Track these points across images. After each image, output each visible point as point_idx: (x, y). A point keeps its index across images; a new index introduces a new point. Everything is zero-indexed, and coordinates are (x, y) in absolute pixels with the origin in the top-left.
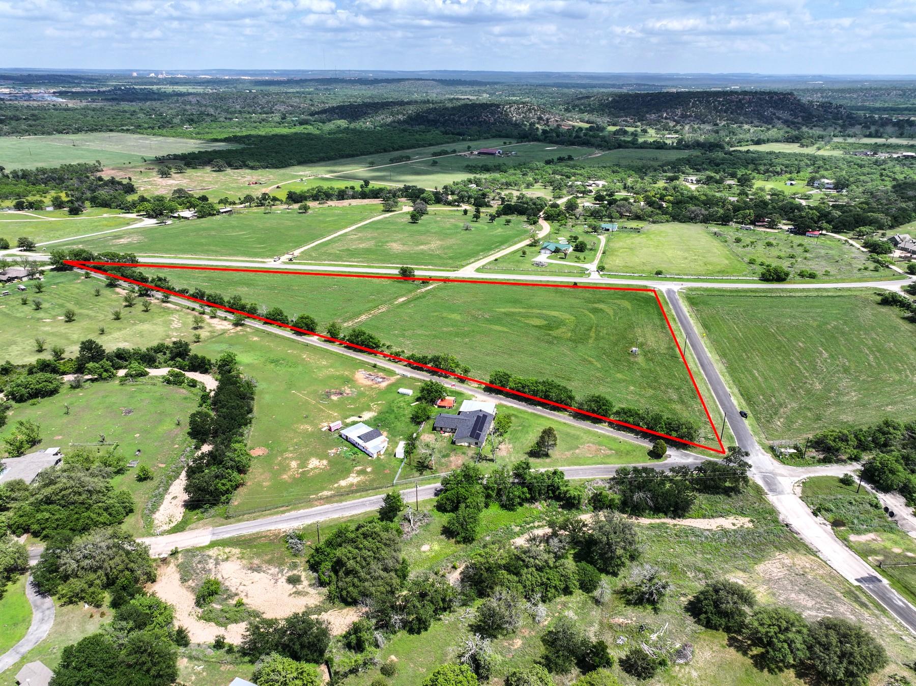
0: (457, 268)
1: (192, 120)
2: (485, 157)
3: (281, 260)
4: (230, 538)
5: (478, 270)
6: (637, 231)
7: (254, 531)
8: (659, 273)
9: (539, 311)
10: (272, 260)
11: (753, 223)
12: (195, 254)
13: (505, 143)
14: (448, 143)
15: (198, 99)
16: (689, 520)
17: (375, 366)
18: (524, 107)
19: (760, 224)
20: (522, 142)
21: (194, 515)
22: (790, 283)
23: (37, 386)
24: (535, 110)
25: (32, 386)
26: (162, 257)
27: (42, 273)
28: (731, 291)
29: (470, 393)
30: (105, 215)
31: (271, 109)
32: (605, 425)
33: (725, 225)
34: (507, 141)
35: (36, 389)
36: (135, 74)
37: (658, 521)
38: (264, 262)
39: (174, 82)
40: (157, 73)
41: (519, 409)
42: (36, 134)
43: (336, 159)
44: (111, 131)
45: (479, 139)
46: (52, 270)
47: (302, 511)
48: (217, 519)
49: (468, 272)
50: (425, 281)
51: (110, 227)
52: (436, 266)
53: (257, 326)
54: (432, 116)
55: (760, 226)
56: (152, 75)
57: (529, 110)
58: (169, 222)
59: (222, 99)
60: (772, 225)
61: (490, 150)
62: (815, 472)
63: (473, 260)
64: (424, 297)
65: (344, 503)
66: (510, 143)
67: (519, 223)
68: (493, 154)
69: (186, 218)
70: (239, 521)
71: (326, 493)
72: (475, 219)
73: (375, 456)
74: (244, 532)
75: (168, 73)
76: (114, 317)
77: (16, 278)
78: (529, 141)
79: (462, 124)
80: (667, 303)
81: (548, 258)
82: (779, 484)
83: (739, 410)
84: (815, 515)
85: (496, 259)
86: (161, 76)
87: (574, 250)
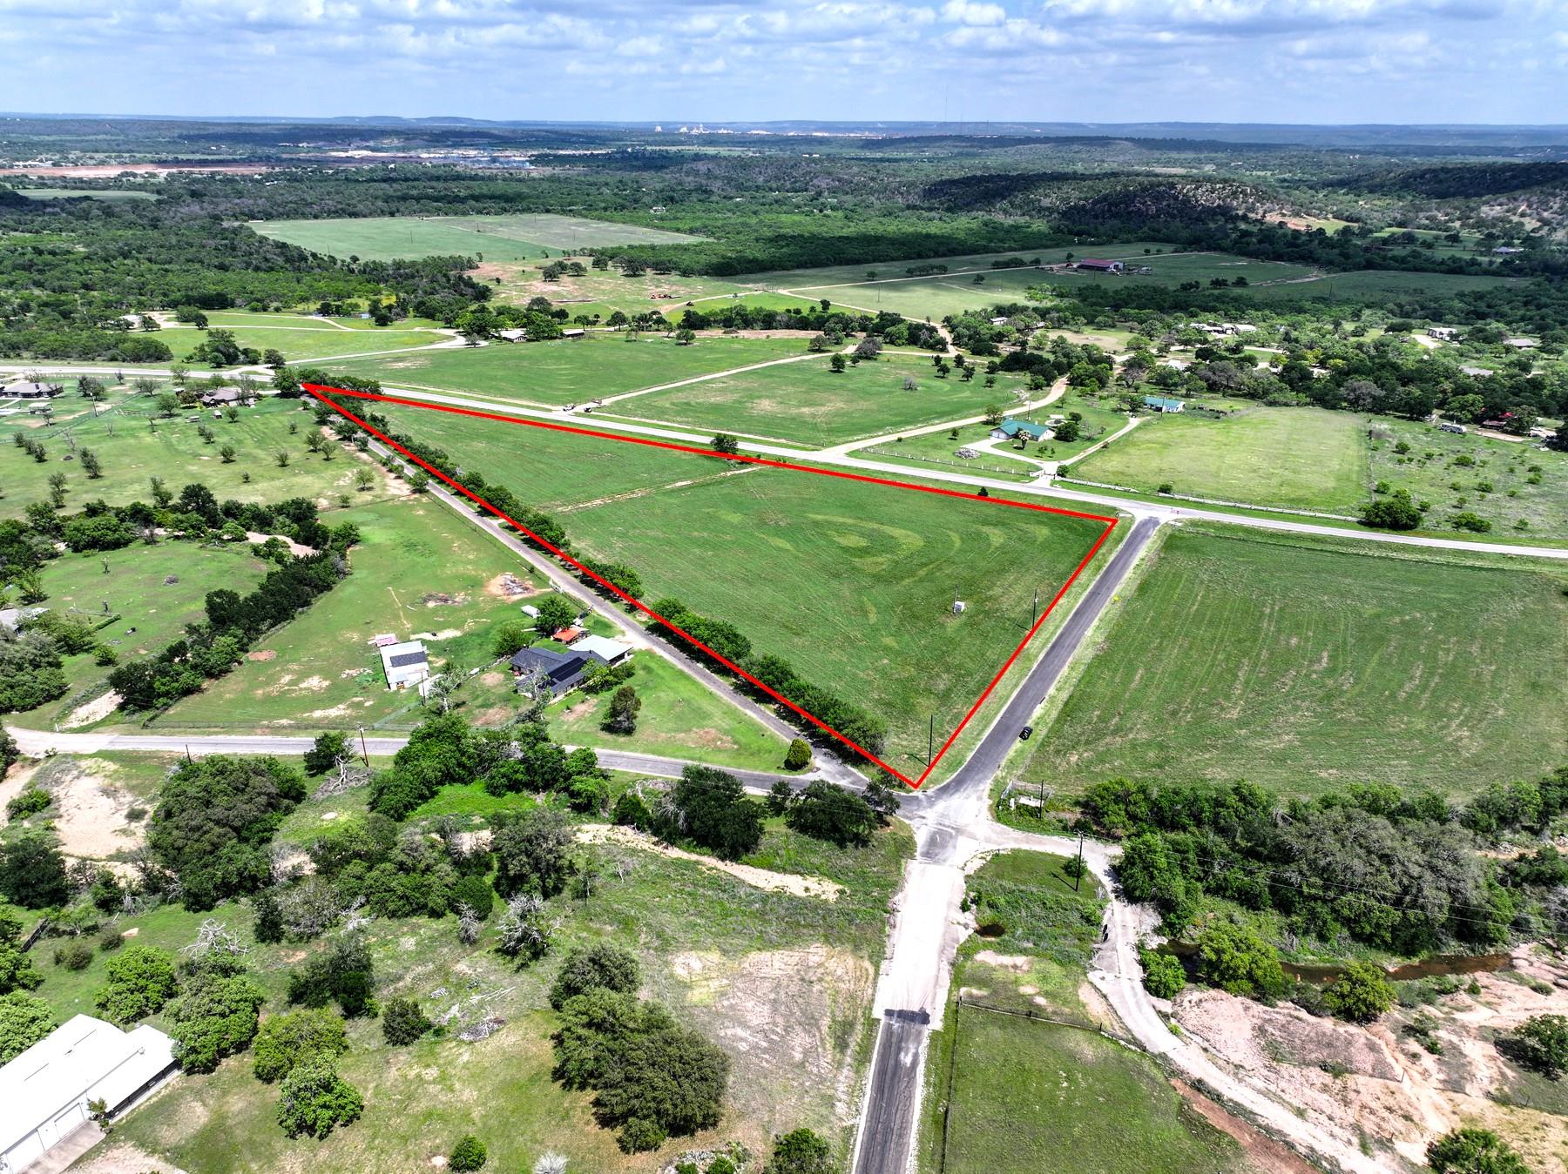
0: (819, 445)
1: (672, 199)
2: (1086, 273)
3: (575, 410)
4: (123, 751)
5: (851, 454)
6: (1217, 415)
7: (154, 748)
8: (1165, 489)
9: (876, 526)
10: (562, 408)
11: (1478, 420)
12: (470, 391)
13: (1147, 251)
14: (1046, 247)
15: (710, 166)
16: (745, 867)
17: (532, 570)
18: (1224, 188)
19: (1495, 423)
20: (1185, 250)
21: (119, 717)
22: (1417, 535)
23: (95, 534)
24: (1246, 195)
25: (88, 532)
26: (425, 391)
27: (259, 397)
28: (1273, 535)
29: (623, 628)
30: (417, 329)
31: (807, 183)
32: (769, 710)
33: (1418, 419)
34: (1153, 247)
35: (93, 537)
36: (659, 129)
37: (694, 857)
38: (550, 410)
39: (711, 140)
40: (691, 126)
41: (665, 661)
42: (446, 214)
43: (827, 265)
44: (548, 211)
45: (1109, 242)
46: (277, 395)
47: (233, 737)
48: (132, 727)
49: (835, 456)
50: (746, 461)
51: (406, 344)
52: (792, 440)
53: (441, 497)
54: (1048, 200)
55: (1491, 427)
56: (684, 130)
57: (1234, 193)
58: (483, 343)
59: (744, 168)
60: (1519, 429)
61: (1101, 264)
62: (1040, 843)
63: (863, 436)
64: (721, 483)
65: (291, 738)
66: (1159, 251)
67: (1015, 384)
68: (1104, 269)
69: (511, 340)
70: (153, 734)
71: (284, 722)
72: (941, 374)
73: (394, 687)
74: (143, 748)
75: (706, 126)
76: (279, 463)
77: (223, 401)
78: (1202, 250)
79: (1096, 217)
80: (1121, 539)
81: (994, 446)
82: (950, 849)
83: (1027, 725)
84: (964, 908)
85: (900, 440)
86: (695, 132)
87: (1056, 438)
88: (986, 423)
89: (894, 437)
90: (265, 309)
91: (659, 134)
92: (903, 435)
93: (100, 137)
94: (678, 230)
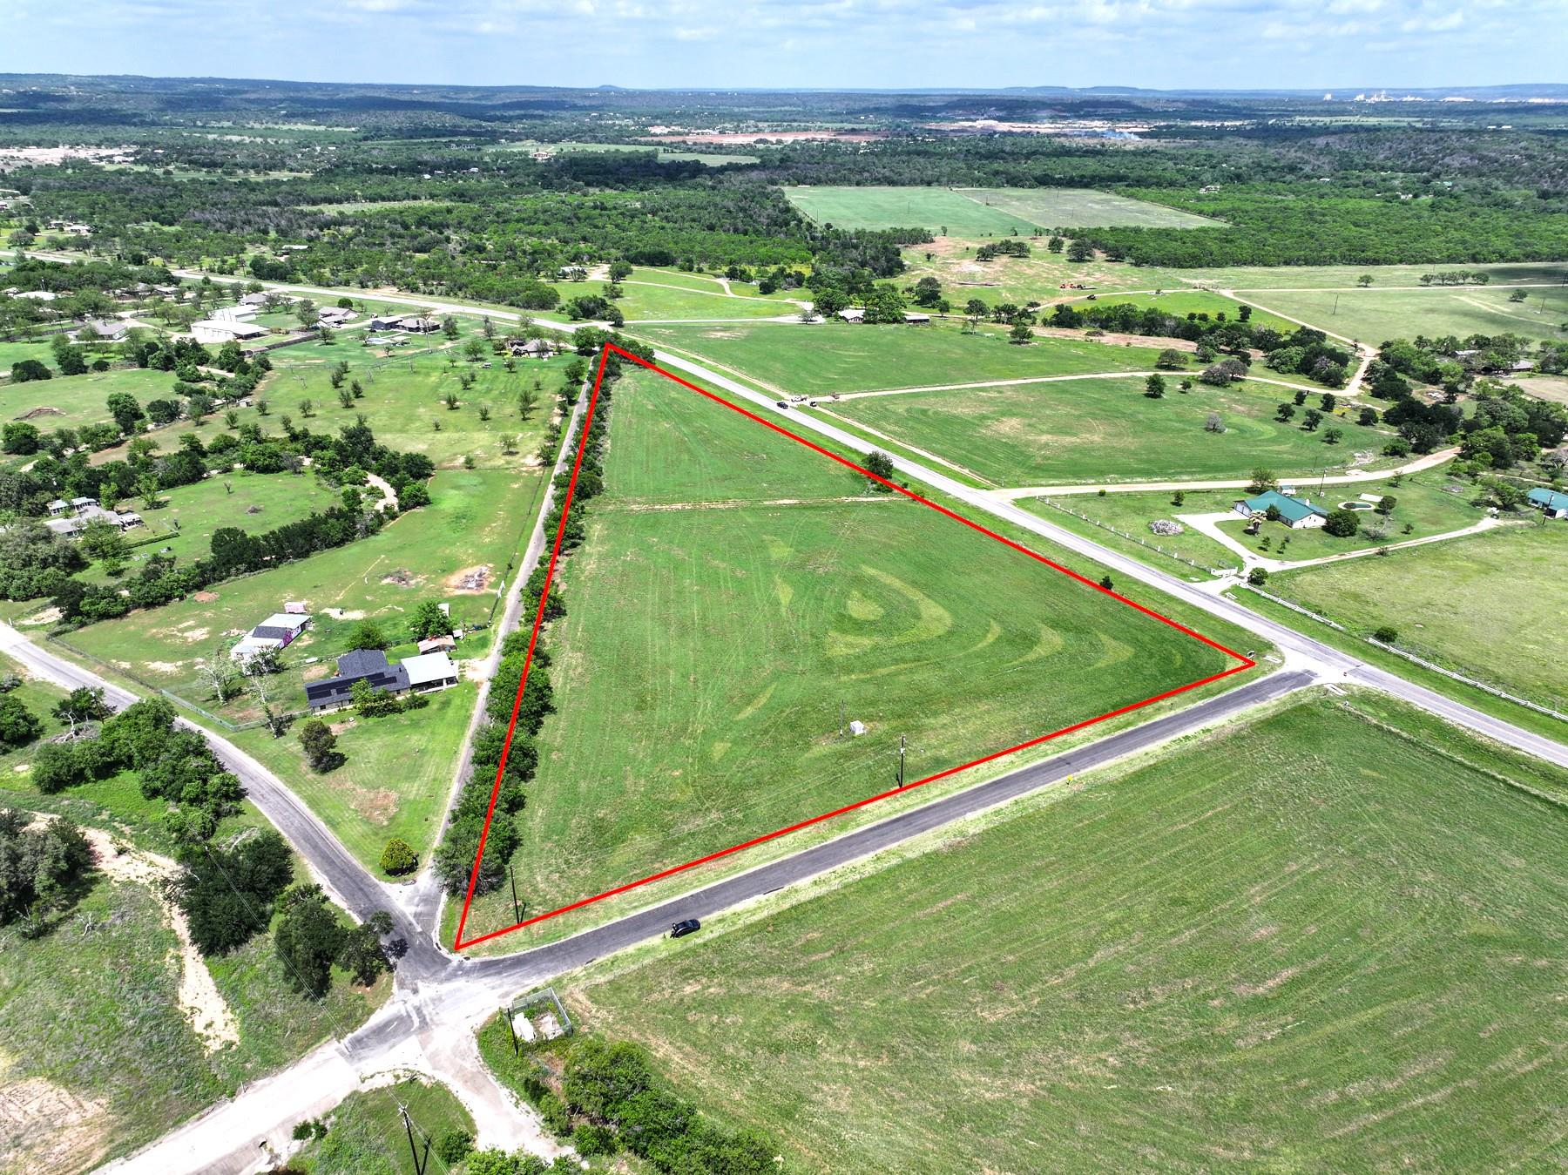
0: (999, 485)
3: (803, 402)
5: (1020, 502)
8: (1386, 636)
10: (794, 397)
16: (204, 970)
17: (513, 567)
29: (495, 651)
36: (1328, 97)
38: (778, 399)
46: (576, 352)
49: (997, 502)
50: (889, 487)
52: (975, 472)
53: (554, 473)
56: (1360, 97)
58: (821, 320)
64: (826, 509)
69: (846, 320)
70: (44, 646)
71: (125, 665)
72: (1282, 415)
77: (527, 351)
80: (1213, 695)
81: (1219, 525)
82: (386, 1046)
83: (700, 920)
84: (301, 1132)
85: (1102, 494)
86: (1375, 99)
87: (1324, 528)
88: (1251, 490)
89: (1096, 489)
90: (690, 269)
91: (1329, 103)
92: (1109, 489)
93: (786, 108)
94: (1200, 213)
